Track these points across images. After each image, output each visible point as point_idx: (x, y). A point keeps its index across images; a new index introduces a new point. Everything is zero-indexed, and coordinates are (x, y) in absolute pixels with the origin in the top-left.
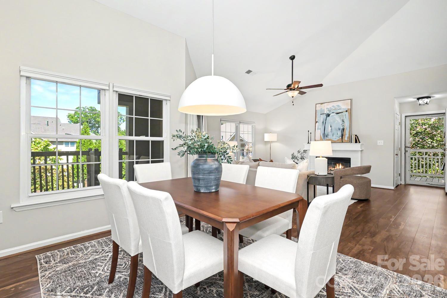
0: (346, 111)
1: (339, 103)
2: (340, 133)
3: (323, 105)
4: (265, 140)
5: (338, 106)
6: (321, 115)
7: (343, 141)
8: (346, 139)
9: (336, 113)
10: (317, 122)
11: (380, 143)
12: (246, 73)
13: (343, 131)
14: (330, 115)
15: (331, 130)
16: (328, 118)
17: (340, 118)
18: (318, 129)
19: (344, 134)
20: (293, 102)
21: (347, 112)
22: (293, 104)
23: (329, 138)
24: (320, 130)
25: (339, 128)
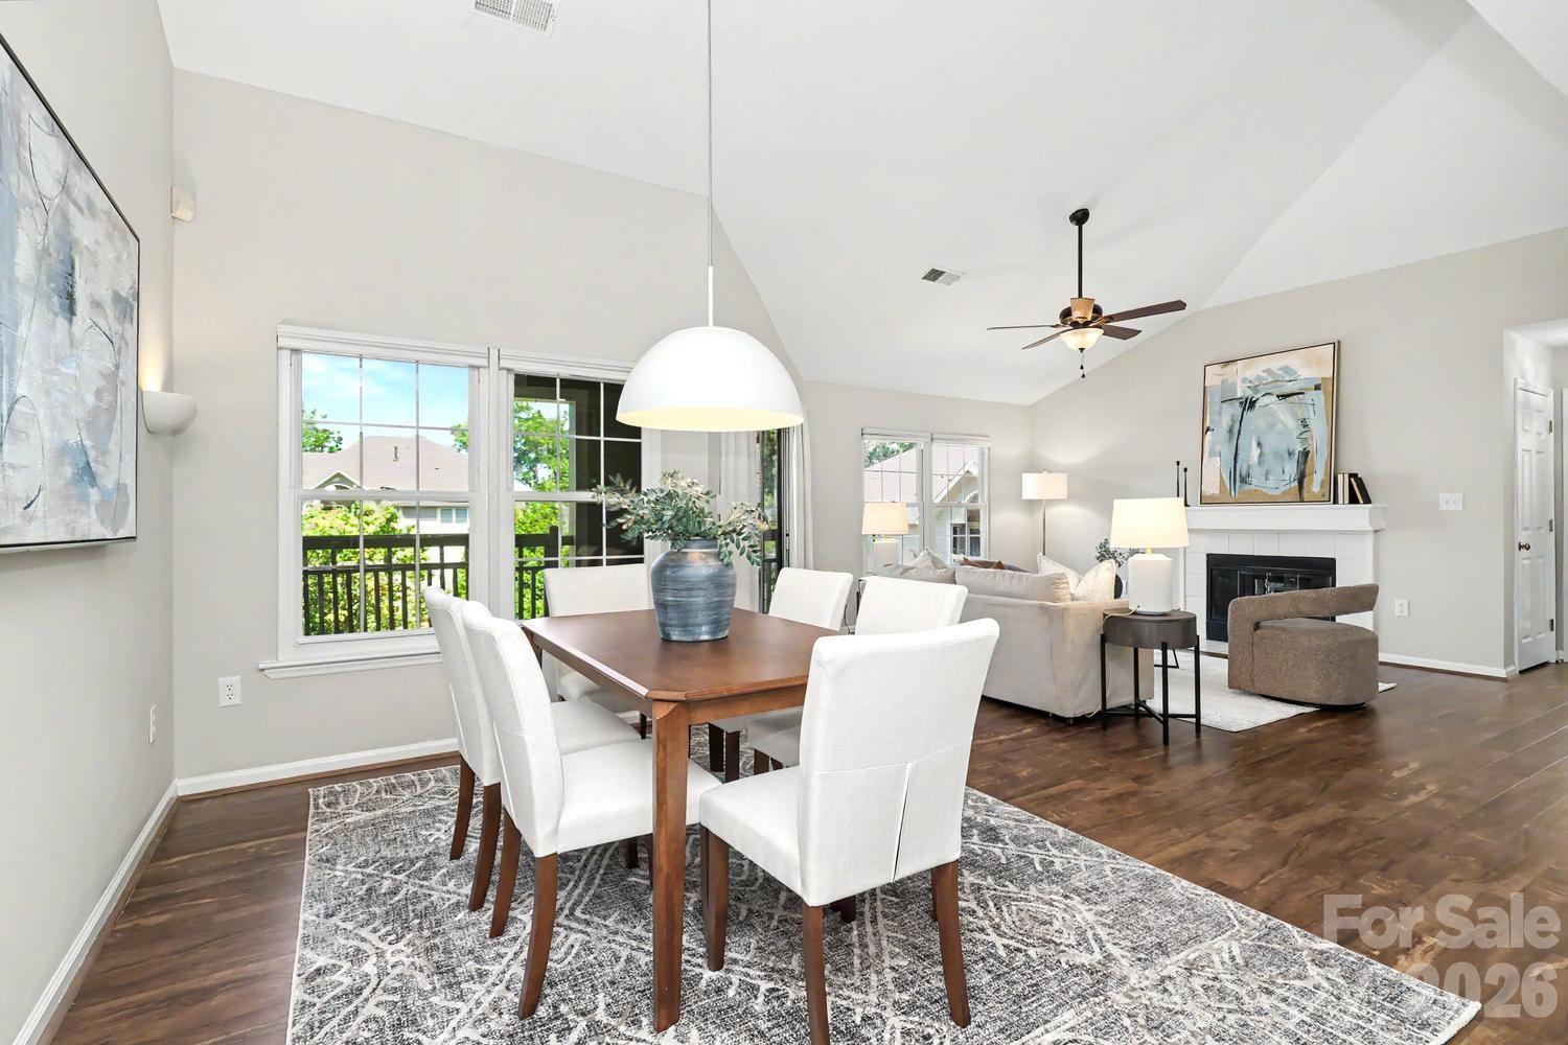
0: (1317, 388)
1: (1292, 361)
2: (1291, 469)
3: (1232, 367)
4: (1024, 497)
5: (1286, 369)
6: (1224, 405)
7: (1305, 495)
8: (1316, 489)
9: (1278, 396)
10: (1208, 430)
11: (1450, 501)
12: (924, 278)
13: (1306, 462)
14: (1257, 405)
15: (1261, 455)
16: (1249, 415)
17: (1295, 416)
18: (1211, 454)
19: (1307, 473)
20: (1082, 368)
21: (1320, 392)
22: (1081, 372)
23: (1253, 487)
24: (1218, 459)
25: (1291, 450)
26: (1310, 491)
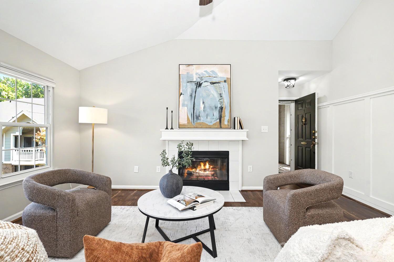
0: (225, 81)
1: (215, 69)
2: (216, 114)
3: (191, 67)
4: (81, 121)
5: (213, 71)
6: (188, 84)
7: (222, 125)
8: (226, 123)
9: (210, 83)
10: (181, 94)
11: (265, 129)
13: (222, 111)
14: (202, 85)
15: (204, 108)
16: (199, 89)
17: (217, 92)
18: (183, 105)
19: (223, 116)
21: (226, 83)
23: (201, 121)
24: (186, 108)
25: (216, 106)
26: (224, 124)
